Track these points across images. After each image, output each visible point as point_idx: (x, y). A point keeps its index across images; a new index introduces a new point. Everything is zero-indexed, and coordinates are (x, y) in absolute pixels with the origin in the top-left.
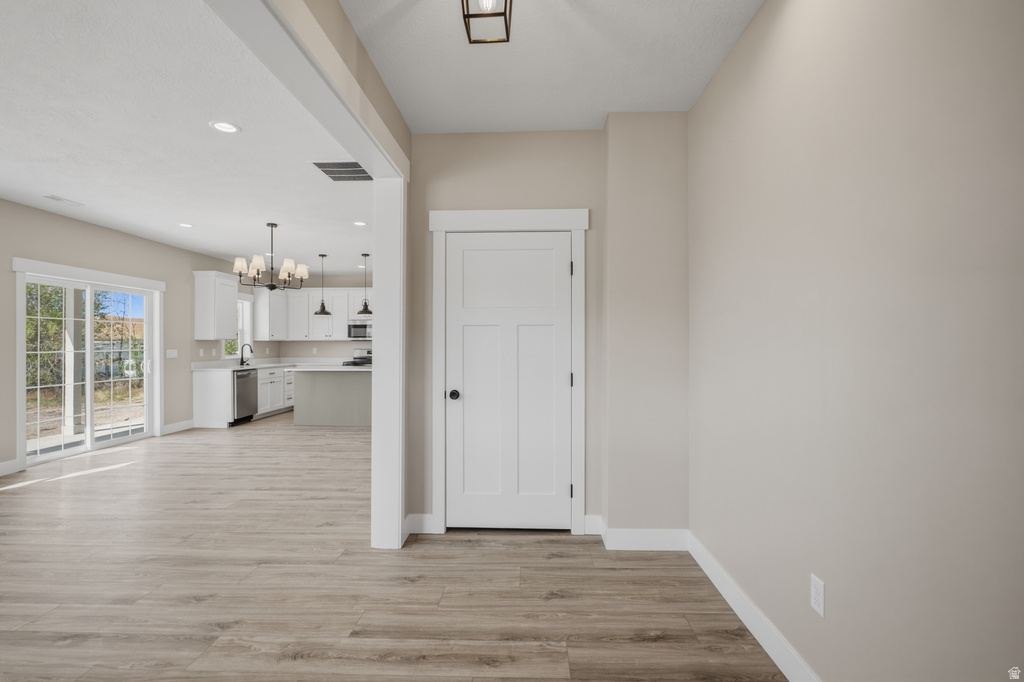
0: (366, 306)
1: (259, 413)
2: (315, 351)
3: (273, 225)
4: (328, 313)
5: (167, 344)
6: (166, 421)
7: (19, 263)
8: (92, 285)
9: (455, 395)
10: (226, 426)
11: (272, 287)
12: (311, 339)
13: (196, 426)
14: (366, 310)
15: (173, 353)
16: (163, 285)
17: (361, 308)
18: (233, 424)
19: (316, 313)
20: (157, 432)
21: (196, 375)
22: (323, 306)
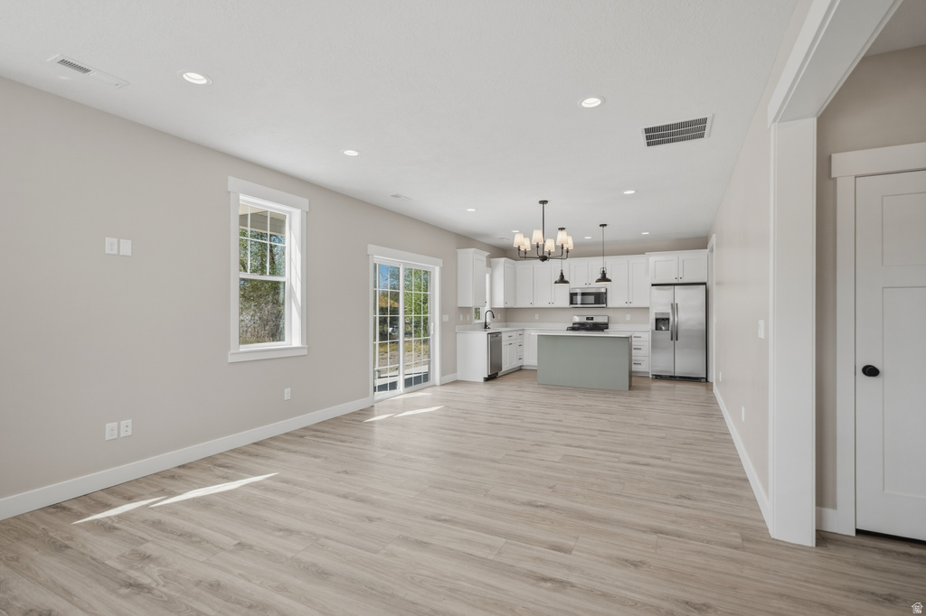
0: (604, 274)
1: (503, 370)
2: (537, 316)
3: (544, 202)
4: (567, 282)
5: (443, 312)
6: (443, 373)
7: (371, 248)
8: (404, 264)
9: (871, 371)
10: (482, 380)
11: (544, 259)
12: (535, 306)
13: (459, 379)
14: (604, 278)
15: (446, 318)
16: (440, 261)
17: (599, 276)
18: (487, 380)
19: (556, 282)
20: (438, 382)
21: (459, 337)
22: (562, 276)
